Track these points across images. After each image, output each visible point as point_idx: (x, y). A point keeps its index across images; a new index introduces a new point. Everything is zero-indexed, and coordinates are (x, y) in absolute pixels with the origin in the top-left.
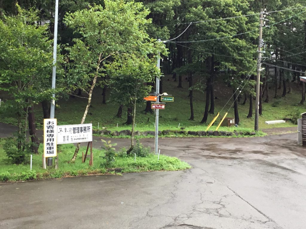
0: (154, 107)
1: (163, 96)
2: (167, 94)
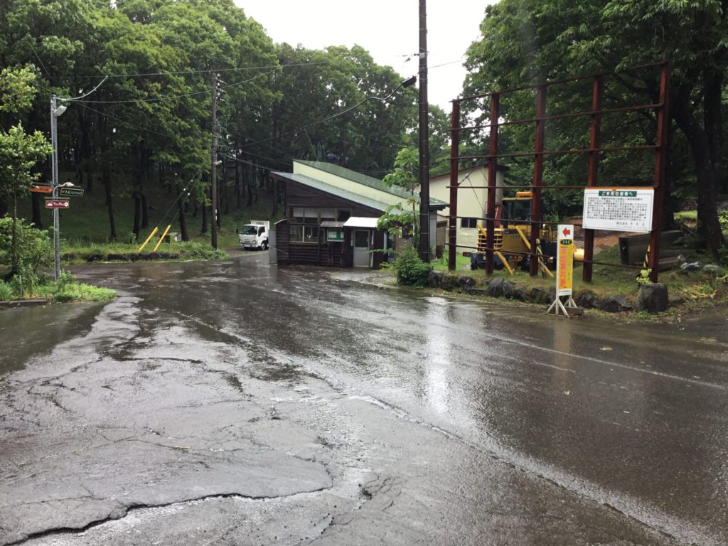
0: (50, 205)
1: (66, 186)
2: (73, 185)
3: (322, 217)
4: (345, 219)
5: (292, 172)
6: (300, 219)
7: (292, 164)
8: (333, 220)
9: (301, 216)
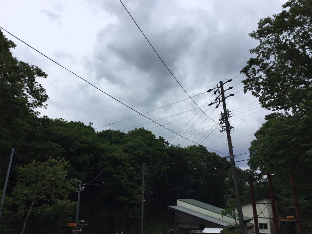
0: (74, 231)
1: (81, 222)
2: (84, 221)
3: (192, 227)
4: (203, 229)
5: (176, 205)
6: (181, 229)
7: (177, 201)
8: (197, 229)
9: (182, 227)
